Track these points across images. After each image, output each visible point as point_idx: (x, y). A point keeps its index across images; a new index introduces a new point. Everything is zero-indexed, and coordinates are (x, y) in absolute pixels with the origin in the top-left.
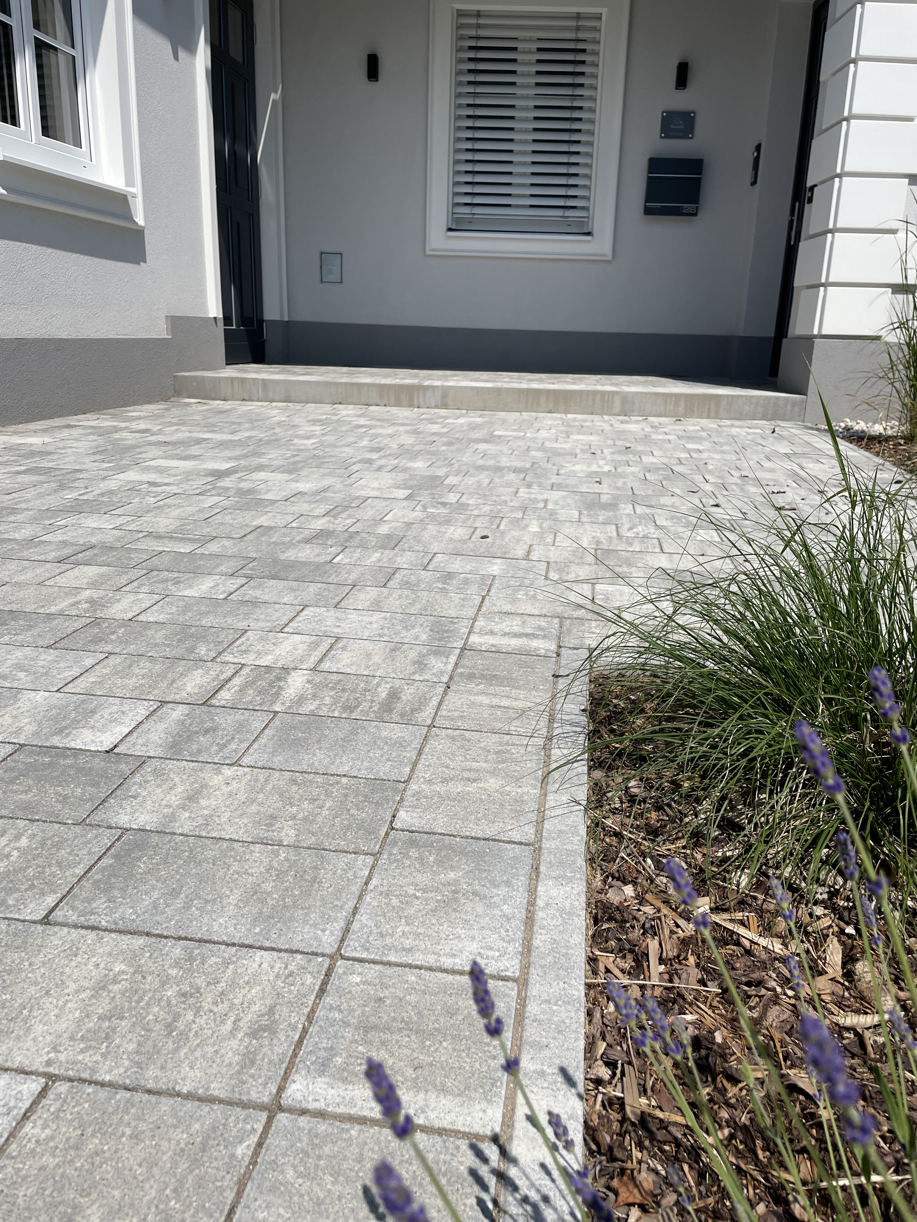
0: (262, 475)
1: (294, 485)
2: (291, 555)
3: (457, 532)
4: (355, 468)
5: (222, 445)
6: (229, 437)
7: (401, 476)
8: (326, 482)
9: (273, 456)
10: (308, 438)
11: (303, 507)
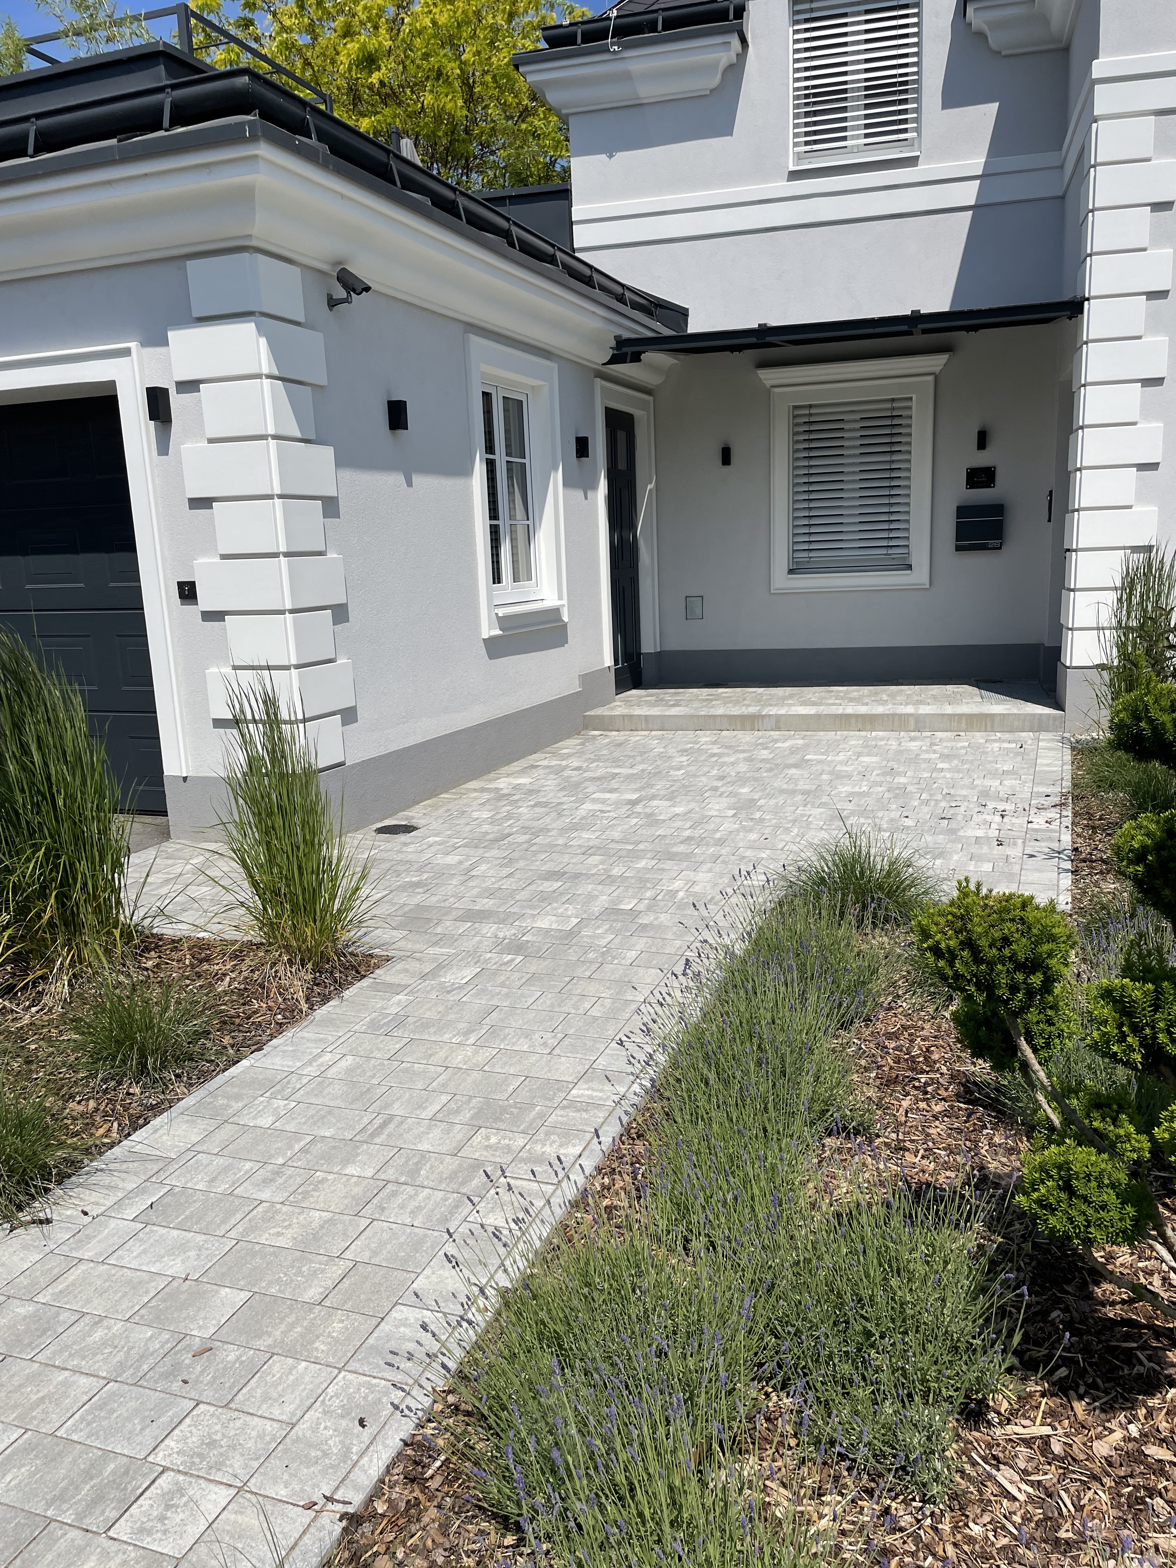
0: (655, 803)
1: (673, 809)
2: (675, 849)
3: (753, 836)
4: (706, 795)
5: (629, 778)
6: (630, 771)
7: (733, 800)
8: (690, 807)
9: (660, 786)
10: (679, 769)
11: (678, 824)
